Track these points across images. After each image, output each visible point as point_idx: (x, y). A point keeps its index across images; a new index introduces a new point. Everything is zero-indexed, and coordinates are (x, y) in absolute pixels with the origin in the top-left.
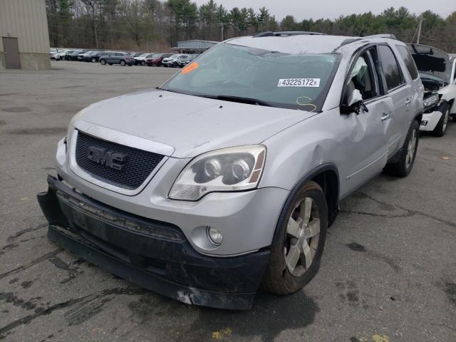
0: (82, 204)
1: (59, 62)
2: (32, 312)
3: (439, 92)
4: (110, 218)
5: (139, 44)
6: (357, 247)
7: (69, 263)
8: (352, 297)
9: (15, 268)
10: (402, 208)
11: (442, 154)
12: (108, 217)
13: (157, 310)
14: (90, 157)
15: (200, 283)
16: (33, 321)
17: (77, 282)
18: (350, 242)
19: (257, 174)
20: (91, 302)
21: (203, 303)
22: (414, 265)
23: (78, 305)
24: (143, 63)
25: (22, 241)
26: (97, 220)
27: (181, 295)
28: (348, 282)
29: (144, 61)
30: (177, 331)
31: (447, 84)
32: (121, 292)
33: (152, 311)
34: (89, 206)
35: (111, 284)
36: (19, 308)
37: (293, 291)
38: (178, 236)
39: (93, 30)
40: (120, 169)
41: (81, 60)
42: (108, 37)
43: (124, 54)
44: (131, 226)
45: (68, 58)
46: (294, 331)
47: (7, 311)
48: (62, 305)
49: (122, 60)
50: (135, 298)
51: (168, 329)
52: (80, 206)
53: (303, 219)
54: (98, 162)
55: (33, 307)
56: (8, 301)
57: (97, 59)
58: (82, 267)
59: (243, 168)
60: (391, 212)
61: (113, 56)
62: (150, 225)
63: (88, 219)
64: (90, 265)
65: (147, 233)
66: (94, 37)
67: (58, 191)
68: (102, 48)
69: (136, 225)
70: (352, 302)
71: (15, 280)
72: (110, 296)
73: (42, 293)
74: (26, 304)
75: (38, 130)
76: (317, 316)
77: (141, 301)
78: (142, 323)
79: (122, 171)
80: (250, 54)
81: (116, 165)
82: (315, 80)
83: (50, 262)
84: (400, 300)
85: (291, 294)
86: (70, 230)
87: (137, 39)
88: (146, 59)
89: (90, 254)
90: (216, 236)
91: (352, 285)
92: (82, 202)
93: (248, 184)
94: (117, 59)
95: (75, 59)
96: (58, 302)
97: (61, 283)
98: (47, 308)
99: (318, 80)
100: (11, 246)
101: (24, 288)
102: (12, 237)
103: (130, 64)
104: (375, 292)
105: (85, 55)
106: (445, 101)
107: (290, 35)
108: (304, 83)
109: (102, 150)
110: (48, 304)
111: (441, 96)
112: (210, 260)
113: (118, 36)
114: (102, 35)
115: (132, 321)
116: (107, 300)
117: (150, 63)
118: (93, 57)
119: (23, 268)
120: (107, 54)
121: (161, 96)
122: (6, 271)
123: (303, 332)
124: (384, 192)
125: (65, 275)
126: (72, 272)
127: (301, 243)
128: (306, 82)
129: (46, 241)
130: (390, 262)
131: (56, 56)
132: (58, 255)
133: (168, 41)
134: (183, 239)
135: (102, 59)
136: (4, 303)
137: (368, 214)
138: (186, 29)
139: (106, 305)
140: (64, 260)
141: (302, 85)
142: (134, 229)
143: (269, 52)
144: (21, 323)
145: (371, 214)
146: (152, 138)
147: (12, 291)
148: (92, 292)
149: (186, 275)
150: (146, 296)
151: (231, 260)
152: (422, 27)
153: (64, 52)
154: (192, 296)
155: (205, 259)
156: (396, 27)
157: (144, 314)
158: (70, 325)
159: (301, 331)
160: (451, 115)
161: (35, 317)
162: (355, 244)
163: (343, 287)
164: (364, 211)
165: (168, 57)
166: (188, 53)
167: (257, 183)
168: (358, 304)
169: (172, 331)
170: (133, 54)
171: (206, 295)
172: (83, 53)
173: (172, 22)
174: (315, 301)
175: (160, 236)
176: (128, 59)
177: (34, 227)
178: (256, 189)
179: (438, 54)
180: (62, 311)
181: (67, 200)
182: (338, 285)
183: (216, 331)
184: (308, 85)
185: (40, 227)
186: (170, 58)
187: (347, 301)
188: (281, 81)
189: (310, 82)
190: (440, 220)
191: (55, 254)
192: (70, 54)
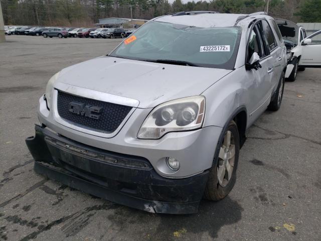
0: (68, 146)
1: (10, 36)
2: (36, 229)
3: (292, 51)
4: (92, 155)
5: (70, 22)
6: (258, 163)
7: (55, 189)
8: (263, 198)
9: (15, 196)
10: (280, 133)
11: (297, 94)
12: (91, 154)
13: (130, 219)
14: (71, 110)
15: (162, 198)
16: (38, 236)
17: (64, 204)
18: (252, 160)
19: (200, 117)
20: (79, 218)
21: (164, 211)
22: (298, 172)
23: (69, 220)
24: (75, 36)
25: (15, 175)
26: (81, 158)
27: (147, 207)
28: (257, 188)
29: (76, 34)
30: (147, 234)
31: (296, 45)
32: (100, 208)
33: (126, 220)
34: (74, 147)
35: (91, 203)
36: (25, 227)
37: (223, 197)
38: (146, 165)
39: (35, 12)
40: (97, 119)
41: (27, 35)
42: (46, 16)
43: (61, 29)
44: (109, 161)
45: (17, 33)
46: (230, 226)
47: (16, 230)
48: (58, 222)
49: (59, 34)
50: (111, 212)
51: (140, 233)
52: (66, 148)
53: (226, 146)
54: (79, 114)
55: (36, 225)
56: (15, 222)
57: (40, 33)
58: (66, 192)
59: (191, 113)
60: (274, 136)
61: (53, 31)
62: (124, 159)
63: (74, 157)
64: (72, 189)
65: (123, 164)
66: (36, 17)
67: (47, 137)
68: (43, 25)
69: (114, 160)
70: (264, 202)
71: (17, 206)
72: (92, 212)
73: (40, 214)
74: (29, 223)
75: (7, 89)
76: (243, 213)
77: (116, 213)
78: (121, 230)
79: (99, 120)
80: (174, 28)
81: (93, 115)
82: (226, 46)
83: (40, 190)
84: (295, 197)
85: (221, 199)
86: (53, 165)
87: (69, 18)
88: (77, 33)
89: (72, 182)
90: (174, 164)
91: (261, 189)
92: (68, 144)
93: (195, 125)
94: (56, 33)
95: (22, 33)
96: (54, 219)
97: (53, 205)
98: (47, 225)
99: (228, 47)
100: (7, 180)
101: (25, 211)
102: (6, 173)
103: (66, 37)
104: (277, 193)
105: (30, 30)
106: (295, 57)
107: (196, 14)
108: (219, 49)
109: (81, 104)
110: (47, 222)
111: (293, 53)
112: (170, 181)
113: (54, 16)
114: (42, 15)
115: (113, 229)
116: (91, 215)
117: (80, 36)
118: (37, 32)
119: (20, 196)
120: (47, 29)
121: (115, 62)
122: (8, 199)
123: (236, 226)
124: (266, 122)
125: (54, 198)
126: (59, 196)
127: (226, 163)
128: (220, 48)
129: (33, 173)
130: (282, 171)
131: (8, 32)
132: (45, 184)
133: (92, 19)
134: (150, 167)
135: (44, 33)
136: (12, 224)
137: (259, 138)
138: (105, 10)
139: (91, 218)
140: (51, 188)
141: (217, 50)
142: (112, 163)
143: (188, 27)
144: (29, 239)
145: (261, 138)
146: (121, 94)
147: (17, 214)
148: (78, 209)
149: (152, 193)
150: (119, 209)
151: (185, 180)
152: (269, 6)
153: (13, 28)
154: (155, 207)
155: (167, 181)
156: (251, 6)
157: (121, 223)
158: (68, 236)
159: (235, 226)
160: (299, 66)
161: (39, 232)
162: (256, 160)
163: (255, 192)
164: (256, 137)
165: (94, 31)
166: (108, 27)
167: (201, 123)
168: (268, 203)
169: (144, 234)
170: (68, 29)
171: (166, 206)
172: (29, 29)
173: (94, 5)
174: (239, 203)
175: (134, 166)
176: (64, 33)
177: (22, 164)
178: (201, 128)
179: (290, 24)
180: (59, 226)
181: (54, 144)
182: (251, 190)
183: (175, 231)
184: (222, 50)
185: (27, 163)
186: (95, 32)
187: (260, 202)
188: (202, 47)
189: (223, 48)
190: (307, 140)
191: (43, 183)
192: (18, 30)
